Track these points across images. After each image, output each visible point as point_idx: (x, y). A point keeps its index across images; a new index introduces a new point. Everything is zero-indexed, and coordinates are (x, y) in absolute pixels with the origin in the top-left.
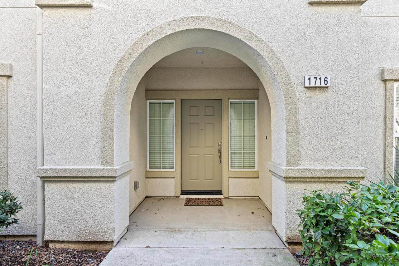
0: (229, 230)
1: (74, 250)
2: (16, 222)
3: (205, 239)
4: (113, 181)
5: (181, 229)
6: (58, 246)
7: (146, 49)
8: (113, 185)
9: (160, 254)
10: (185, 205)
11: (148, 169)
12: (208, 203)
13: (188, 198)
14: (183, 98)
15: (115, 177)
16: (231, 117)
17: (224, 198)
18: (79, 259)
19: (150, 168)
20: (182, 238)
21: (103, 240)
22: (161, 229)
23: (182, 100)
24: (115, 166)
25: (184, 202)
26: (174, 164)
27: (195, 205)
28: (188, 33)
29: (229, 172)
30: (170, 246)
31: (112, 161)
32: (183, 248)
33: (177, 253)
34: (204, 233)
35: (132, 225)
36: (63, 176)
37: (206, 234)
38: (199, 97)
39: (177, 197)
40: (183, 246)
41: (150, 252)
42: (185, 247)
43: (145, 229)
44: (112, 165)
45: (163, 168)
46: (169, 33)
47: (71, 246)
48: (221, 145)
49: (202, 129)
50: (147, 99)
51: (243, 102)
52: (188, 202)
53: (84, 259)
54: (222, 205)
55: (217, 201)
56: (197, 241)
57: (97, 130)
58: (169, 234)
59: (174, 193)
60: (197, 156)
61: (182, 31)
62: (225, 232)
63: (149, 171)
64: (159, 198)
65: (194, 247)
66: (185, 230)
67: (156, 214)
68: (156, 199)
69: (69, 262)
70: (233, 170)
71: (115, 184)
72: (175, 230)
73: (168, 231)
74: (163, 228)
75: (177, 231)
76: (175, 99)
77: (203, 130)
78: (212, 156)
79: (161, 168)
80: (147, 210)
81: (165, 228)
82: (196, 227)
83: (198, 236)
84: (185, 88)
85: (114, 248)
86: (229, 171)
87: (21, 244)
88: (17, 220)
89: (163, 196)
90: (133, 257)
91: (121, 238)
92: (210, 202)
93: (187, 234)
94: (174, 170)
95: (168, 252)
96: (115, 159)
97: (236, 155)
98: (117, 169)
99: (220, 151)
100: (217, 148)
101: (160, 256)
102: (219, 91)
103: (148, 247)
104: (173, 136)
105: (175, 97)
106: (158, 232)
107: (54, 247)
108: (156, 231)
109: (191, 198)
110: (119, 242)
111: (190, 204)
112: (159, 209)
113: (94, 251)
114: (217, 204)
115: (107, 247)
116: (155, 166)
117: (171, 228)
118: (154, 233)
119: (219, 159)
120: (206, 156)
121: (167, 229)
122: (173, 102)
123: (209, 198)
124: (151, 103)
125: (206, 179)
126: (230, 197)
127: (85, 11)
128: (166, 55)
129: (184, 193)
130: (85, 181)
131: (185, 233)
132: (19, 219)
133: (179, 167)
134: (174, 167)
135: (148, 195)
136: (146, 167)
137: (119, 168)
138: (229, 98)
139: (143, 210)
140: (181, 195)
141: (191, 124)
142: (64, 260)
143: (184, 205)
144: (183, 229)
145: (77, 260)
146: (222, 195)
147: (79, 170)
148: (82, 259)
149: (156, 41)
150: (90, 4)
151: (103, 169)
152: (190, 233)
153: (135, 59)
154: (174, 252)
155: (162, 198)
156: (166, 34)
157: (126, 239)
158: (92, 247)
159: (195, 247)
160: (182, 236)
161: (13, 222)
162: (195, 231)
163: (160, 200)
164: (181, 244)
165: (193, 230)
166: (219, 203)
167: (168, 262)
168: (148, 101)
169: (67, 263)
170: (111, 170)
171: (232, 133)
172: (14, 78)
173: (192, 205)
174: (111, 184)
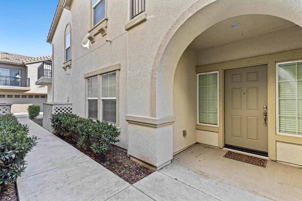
0: (258, 194)
1: (139, 164)
2: (119, 141)
3: (226, 192)
4: (156, 128)
5: (209, 175)
6: (134, 160)
7: (173, 35)
8: (156, 130)
9: (181, 189)
10: (225, 156)
11: (198, 123)
12: (248, 160)
13: (230, 151)
14: (225, 68)
15: (156, 125)
16: (279, 80)
17: (269, 160)
18: (139, 171)
19: (199, 123)
20: (205, 183)
21: (151, 164)
22: (193, 169)
23: (225, 70)
24: (157, 118)
25: (224, 154)
26: (218, 121)
27: (234, 159)
28: (206, 10)
29: (276, 136)
30: (191, 186)
31: (155, 114)
32: (202, 192)
33: (193, 193)
34: (228, 186)
35: (176, 160)
36: (134, 121)
37: (230, 188)
38: (241, 65)
39: (220, 148)
40: (201, 190)
41: (176, 184)
42: (204, 192)
43: (182, 166)
44: (155, 117)
45: (209, 124)
46: (189, 17)
47: (139, 162)
48: (267, 108)
49: (244, 94)
50: (197, 73)
51: (297, 63)
52: (229, 155)
53: (141, 172)
54: (263, 166)
55: (260, 162)
56: (217, 191)
57: (149, 94)
58: (197, 176)
59: (218, 145)
60: (240, 116)
61: (199, 11)
62: (252, 195)
63: (198, 125)
64: (206, 146)
65: (211, 196)
66: (212, 177)
67: (196, 157)
68: (204, 146)
69: (134, 170)
70: (281, 134)
71: (157, 129)
72: (203, 174)
73: (198, 173)
74: (195, 169)
75: (205, 176)
76: (218, 70)
77: (246, 94)
78: (256, 118)
79: (207, 123)
80: (192, 152)
81: (197, 170)
82: (223, 178)
83: (221, 186)
84: (227, 60)
85: (156, 172)
86: (276, 134)
87: (122, 153)
88: (119, 140)
89: (209, 145)
90: (163, 183)
91: (164, 167)
92: (251, 160)
93: (212, 181)
94: (218, 126)
95: (187, 190)
96: (157, 113)
97: (286, 120)
98: (157, 120)
99: (266, 115)
100: (262, 111)
101: (180, 190)
102: (263, 57)
103: (176, 179)
104: (217, 100)
105: (218, 69)
106: (190, 171)
107: (132, 159)
108: (188, 170)
109: (233, 152)
110: (162, 168)
111: (229, 157)
112: (201, 154)
113: (147, 169)
114: (258, 164)
115: (154, 169)
116: (204, 121)
117: (201, 171)
118: (186, 171)
119: (264, 121)
120: (248, 118)
121: (198, 171)
122: (217, 73)
123: (251, 156)
124: (200, 76)
125: (249, 139)
126: (278, 161)
127: (144, 24)
128: (197, 36)
129: (226, 146)
130: (143, 125)
131: (210, 180)
132: (120, 140)
133: (222, 125)
134: (218, 124)
135: (198, 142)
136: (197, 122)
137: (159, 119)
138: (276, 62)
139: (189, 152)
140: (224, 147)
141: (234, 90)
142: (132, 168)
143: (223, 156)
144: (211, 176)
145: (138, 171)
146: (268, 156)
147: (140, 118)
148: (140, 172)
149: (181, 26)
150: (145, 19)
151: (151, 119)
152: (214, 181)
153: (167, 44)
154: (192, 191)
155: (208, 147)
156: (187, 19)
157: (167, 168)
158: (147, 166)
159: (213, 196)
160: (207, 181)
161: (117, 141)
162: (220, 181)
163: (206, 147)
164: (202, 188)
165: (220, 180)
166: (262, 163)
167: (182, 198)
168: (198, 74)
169: (132, 171)
170: (154, 120)
171: (281, 97)
172: (121, 70)
173: (231, 158)
174: (155, 129)
